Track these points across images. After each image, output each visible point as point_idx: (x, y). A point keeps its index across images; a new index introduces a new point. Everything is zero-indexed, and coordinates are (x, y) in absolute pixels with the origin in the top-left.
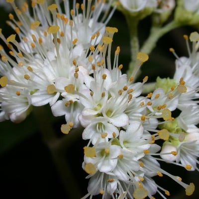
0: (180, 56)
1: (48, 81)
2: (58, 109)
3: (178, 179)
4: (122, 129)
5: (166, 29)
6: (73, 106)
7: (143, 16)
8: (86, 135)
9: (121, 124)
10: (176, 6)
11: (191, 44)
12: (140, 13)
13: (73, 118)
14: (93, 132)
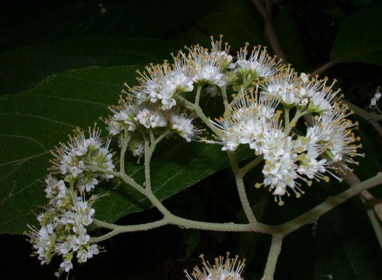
0: (309, 127)
1: (249, 132)
2: (252, 146)
3: (305, 180)
4: (281, 156)
5: (304, 113)
6: (260, 144)
7: (292, 107)
8: (265, 158)
9: (281, 154)
10: (309, 102)
11: (315, 121)
12: (292, 105)
13: (259, 150)
14: (269, 156)
